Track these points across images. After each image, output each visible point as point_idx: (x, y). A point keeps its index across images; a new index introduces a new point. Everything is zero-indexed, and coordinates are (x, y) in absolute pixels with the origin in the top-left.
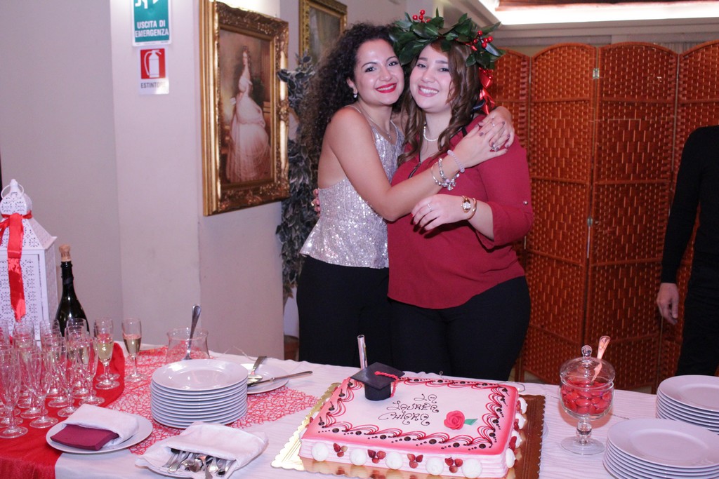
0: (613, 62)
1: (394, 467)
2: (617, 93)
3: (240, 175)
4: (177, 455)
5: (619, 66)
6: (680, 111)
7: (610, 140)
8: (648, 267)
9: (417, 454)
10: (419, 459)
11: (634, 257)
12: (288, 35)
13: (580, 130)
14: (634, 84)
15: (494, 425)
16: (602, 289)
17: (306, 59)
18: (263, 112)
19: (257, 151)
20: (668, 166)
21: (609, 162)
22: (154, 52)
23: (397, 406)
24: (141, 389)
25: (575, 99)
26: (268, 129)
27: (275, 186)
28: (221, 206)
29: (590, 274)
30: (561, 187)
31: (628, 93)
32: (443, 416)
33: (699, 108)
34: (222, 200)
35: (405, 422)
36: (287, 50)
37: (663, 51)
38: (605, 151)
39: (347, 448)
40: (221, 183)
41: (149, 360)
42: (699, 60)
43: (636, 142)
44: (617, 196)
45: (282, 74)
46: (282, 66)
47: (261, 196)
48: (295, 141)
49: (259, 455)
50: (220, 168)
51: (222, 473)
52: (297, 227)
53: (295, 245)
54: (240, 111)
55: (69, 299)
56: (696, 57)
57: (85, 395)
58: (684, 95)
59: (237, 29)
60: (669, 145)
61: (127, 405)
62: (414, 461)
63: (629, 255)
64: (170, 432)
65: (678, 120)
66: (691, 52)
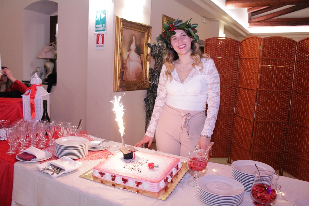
0: (268, 43)
2: (270, 55)
3: (129, 79)
5: (271, 45)
6: (297, 64)
7: (266, 74)
8: (280, 124)
11: (274, 120)
12: (152, 31)
13: (254, 69)
14: (277, 53)
16: (260, 131)
18: (140, 58)
19: (137, 71)
21: (265, 82)
22: (101, 35)
25: (253, 57)
26: (142, 64)
27: (144, 84)
28: (120, 89)
29: (254, 124)
30: (247, 90)
31: (275, 56)
33: (304, 63)
34: (120, 87)
36: (151, 37)
37: (290, 40)
38: (264, 78)
40: (120, 81)
43: (277, 75)
44: (268, 95)
46: (149, 42)
48: (153, 69)
50: (120, 75)
52: (151, 99)
53: (150, 105)
54: (130, 56)
56: (304, 43)
58: (298, 58)
59: (131, 28)
63: (272, 118)
66: (302, 41)
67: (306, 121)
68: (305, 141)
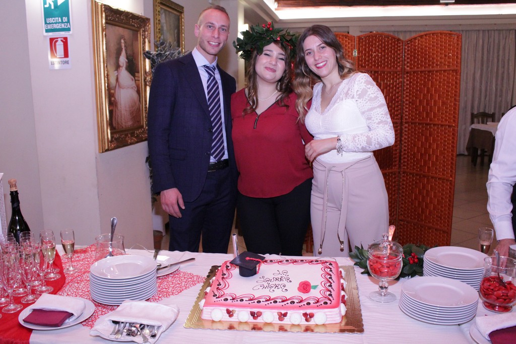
0: (365, 45)
1: (269, 321)
2: (368, 65)
3: (122, 124)
4: (118, 325)
5: (369, 48)
6: (405, 76)
9: (283, 312)
10: (285, 315)
12: (150, 28)
15: (330, 288)
17: (162, 44)
18: (135, 80)
19: (132, 107)
20: (399, 111)
22: (59, 40)
23: (263, 280)
24: (79, 279)
26: (138, 92)
27: (144, 130)
28: (111, 145)
31: (375, 65)
32: (295, 284)
33: (418, 74)
34: (111, 142)
35: (271, 290)
36: (150, 38)
37: (394, 38)
39: (235, 311)
40: (111, 130)
41: (78, 257)
42: (417, 44)
45: (147, 54)
46: (147, 49)
47: (136, 137)
49: (175, 320)
50: (110, 119)
51: (154, 336)
54: (121, 80)
55: (17, 218)
56: (415, 43)
57: (38, 286)
58: (408, 67)
59: (117, 24)
60: (400, 98)
61: (71, 291)
62: (282, 316)
64: (107, 308)
65: (404, 82)
66: (412, 39)
67: (429, 167)
68: (431, 199)
